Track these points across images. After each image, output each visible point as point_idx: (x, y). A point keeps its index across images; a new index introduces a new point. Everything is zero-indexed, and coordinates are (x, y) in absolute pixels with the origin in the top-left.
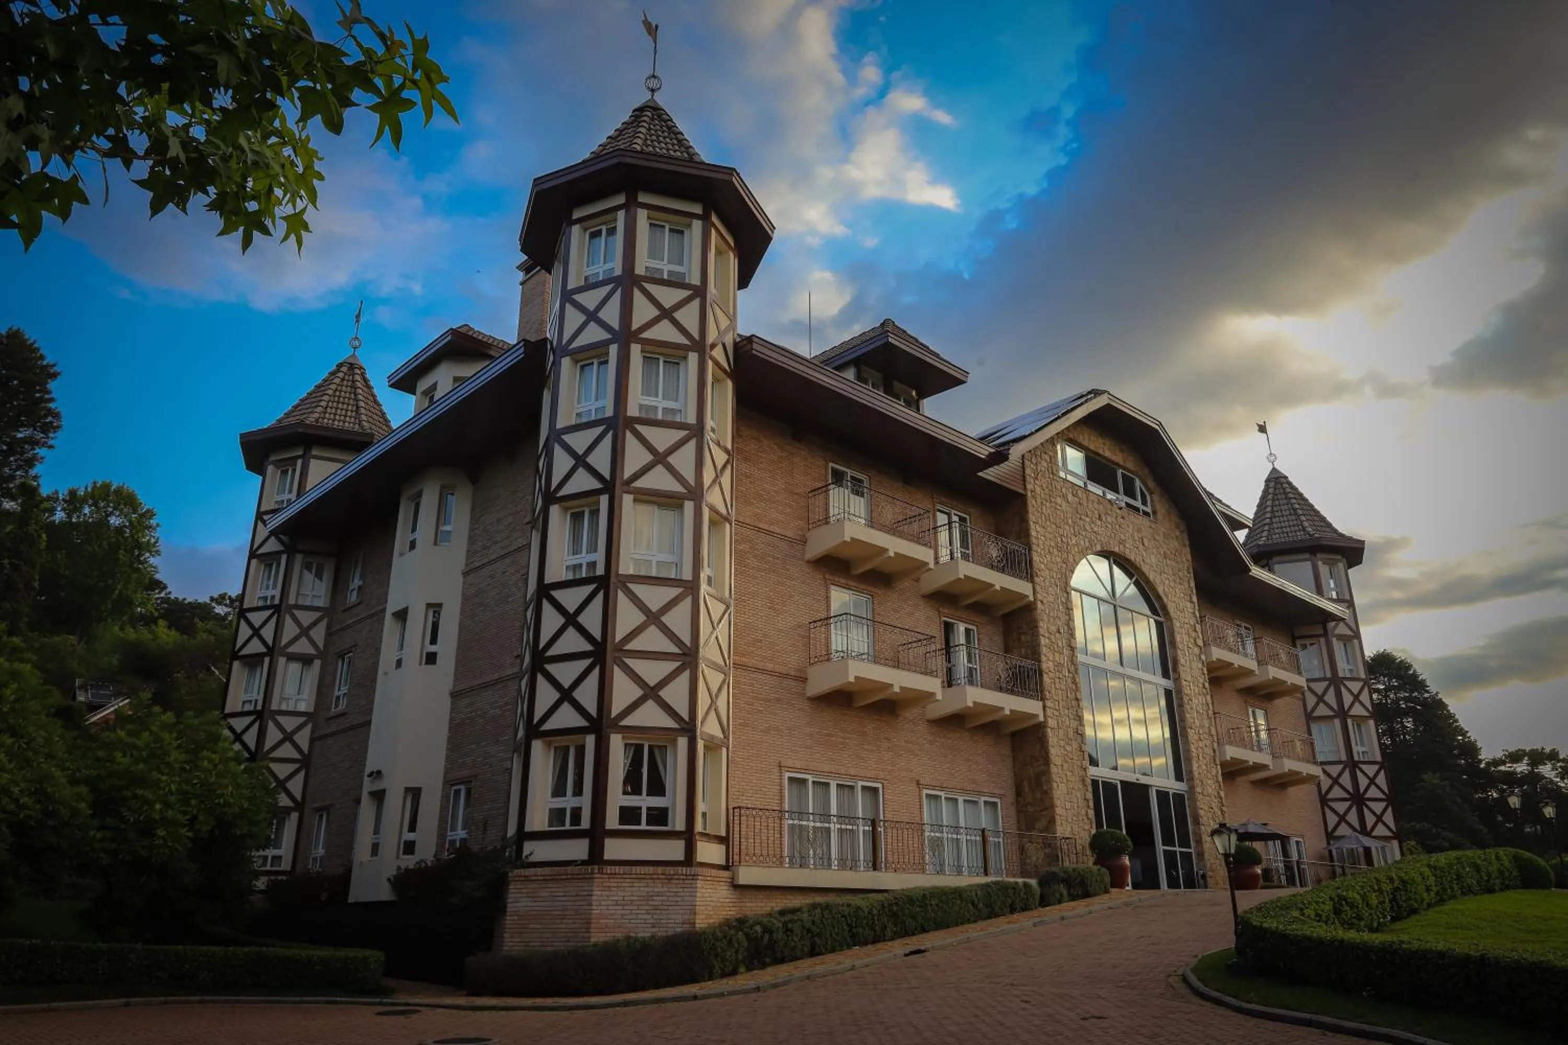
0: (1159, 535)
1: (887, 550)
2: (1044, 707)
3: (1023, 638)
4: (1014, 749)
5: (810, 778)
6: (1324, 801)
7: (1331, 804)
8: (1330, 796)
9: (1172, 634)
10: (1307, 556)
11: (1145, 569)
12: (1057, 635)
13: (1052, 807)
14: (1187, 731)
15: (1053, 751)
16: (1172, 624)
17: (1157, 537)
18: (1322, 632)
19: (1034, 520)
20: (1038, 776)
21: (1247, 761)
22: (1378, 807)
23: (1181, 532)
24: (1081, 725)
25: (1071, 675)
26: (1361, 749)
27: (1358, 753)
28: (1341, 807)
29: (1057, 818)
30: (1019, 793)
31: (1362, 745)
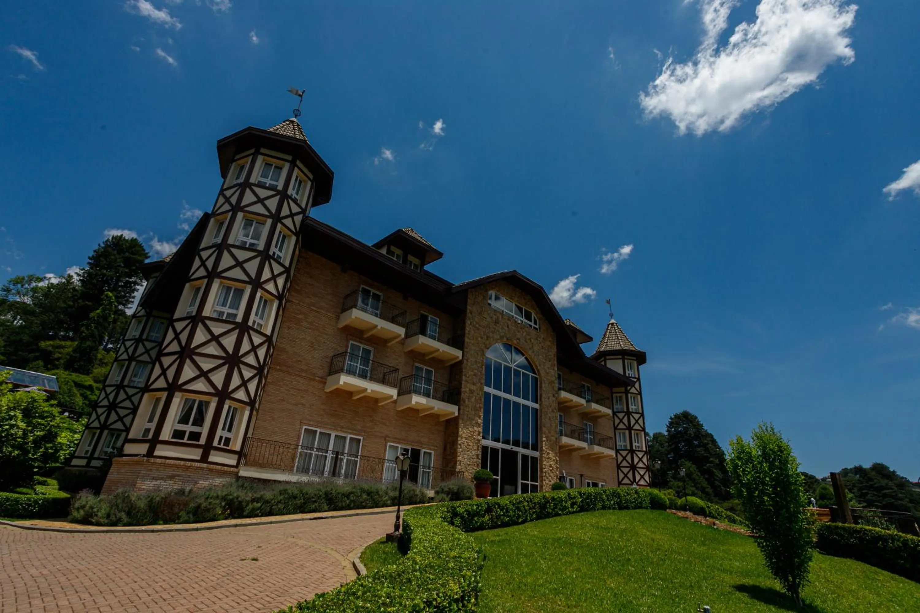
0: (540, 338)
1: (377, 325)
2: (459, 409)
4: (445, 428)
5: (319, 430)
6: (619, 467)
7: (621, 469)
8: (621, 465)
9: (541, 383)
10: (621, 357)
12: (474, 376)
13: (456, 457)
14: (542, 428)
15: (461, 430)
16: (541, 379)
18: (624, 391)
21: (574, 445)
22: (642, 472)
23: (553, 339)
26: (637, 445)
27: (636, 446)
28: (626, 470)
29: (458, 462)
30: (445, 449)
31: (638, 442)
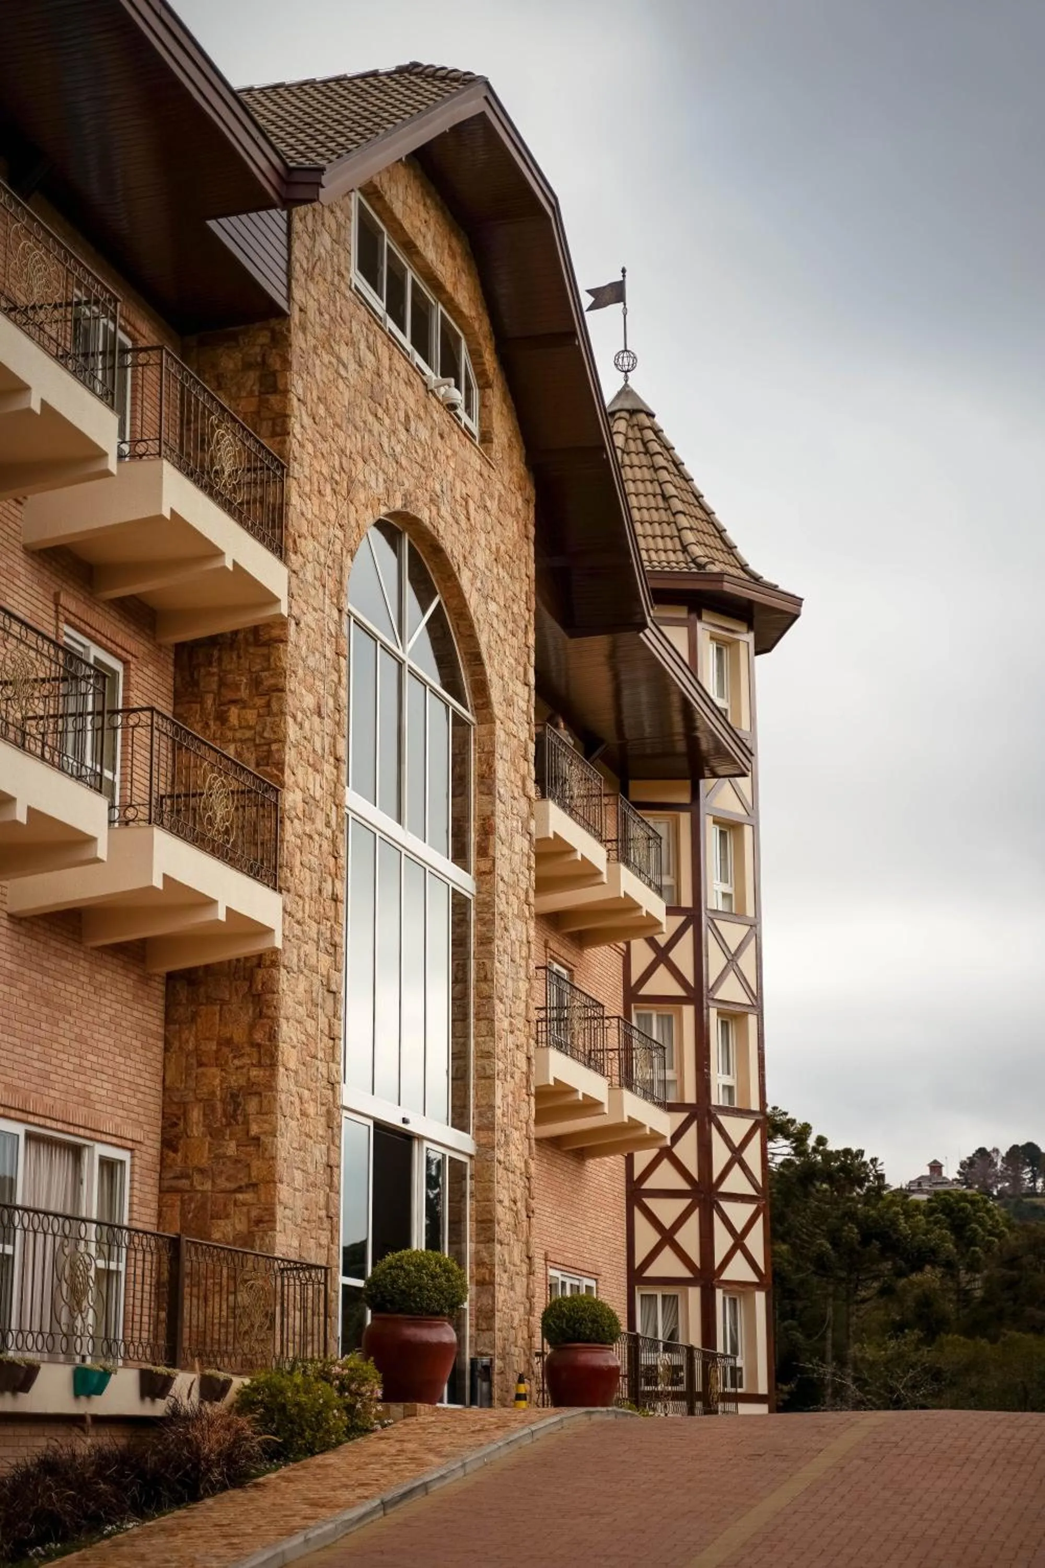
0: (491, 497)
1: (27, 388)
2: (284, 914)
3: (234, 712)
4: (168, 1020)
6: (636, 1193)
7: (650, 1202)
8: (648, 1185)
9: (488, 757)
10: (682, 613)
11: (465, 579)
12: (316, 718)
13: (271, 1180)
14: (493, 1007)
15: (288, 1032)
16: (492, 733)
17: (489, 504)
18: (685, 799)
19: (300, 391)
20: (235, 1099)
22: (739, 1214)
23: (527, 501)
24: (338, 970)
25: (328, 833)
27: (720, 1087)
28: (669, 1210)
29: (280, 1212)
